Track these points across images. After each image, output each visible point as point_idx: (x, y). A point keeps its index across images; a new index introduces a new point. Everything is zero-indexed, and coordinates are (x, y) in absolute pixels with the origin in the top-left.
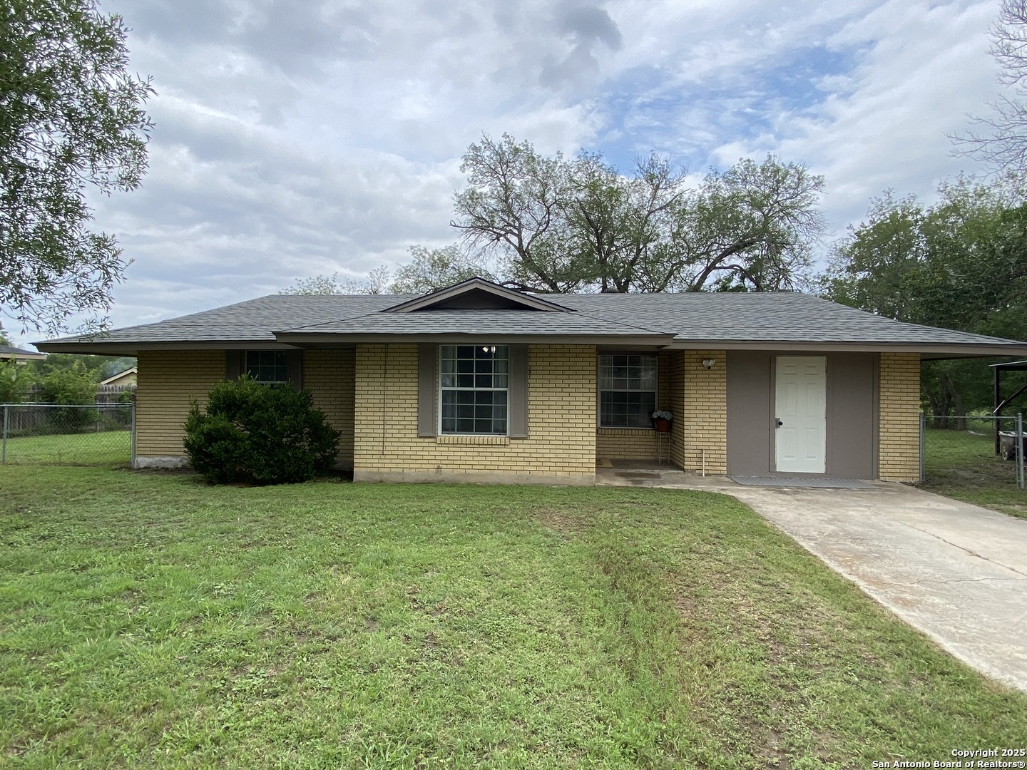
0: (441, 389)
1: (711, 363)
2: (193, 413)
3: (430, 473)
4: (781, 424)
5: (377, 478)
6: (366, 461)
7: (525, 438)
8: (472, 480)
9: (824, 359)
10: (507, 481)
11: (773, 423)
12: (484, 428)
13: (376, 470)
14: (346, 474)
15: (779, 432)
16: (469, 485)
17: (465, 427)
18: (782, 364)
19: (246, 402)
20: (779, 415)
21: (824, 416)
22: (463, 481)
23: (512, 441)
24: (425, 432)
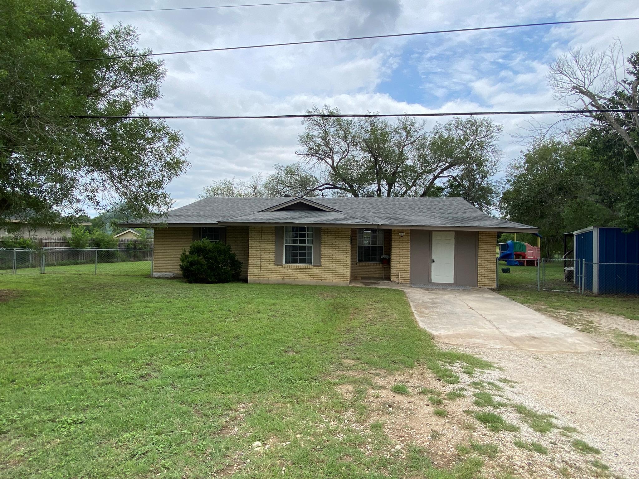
0: (284, 245)
1: (403, 234)
2: (183, 253)
3: (280, 280)
4: (434, 261)
5: (258, 282)
6: (253, 273)
7: (320, 266)
8: (297, 283)
9: (454, 233)
10: (311, 284)
11: (431, 261)
12: (303, 261)
13: (257, 278)
14: (245, 281)
15: (433, 265)
16: (296, 285)
17: (295, 261)
18: (435, 236)
19: (206, 250)
20: (433, 257)
21: (453, 257)
22: (293, 284)
23: (314, 267)
24: (278, 263)
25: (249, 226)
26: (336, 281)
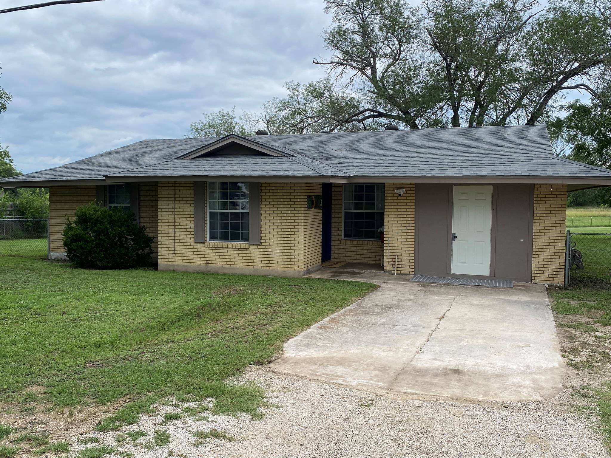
0: (208, 211)
1: (401, 192)
2: (67, 225)
3: (203, 267)
4: (456, 237)
5: (172, 269)
6: (165, 257)
7: (259, 245)
8: (227, 271)
9: (491, 188)
11: (450, 237)
12: (236, 237)
13: (170, 263)
14: (154, 266)
15: (455, 244)
16: (224, 274)
17: (224, 237)
20: (455, 230)
21: (490, 232)
22: (221, 271)
23: (251, 246)
24: (199, 240)
25: (157, 182)
26: (284, 269)
